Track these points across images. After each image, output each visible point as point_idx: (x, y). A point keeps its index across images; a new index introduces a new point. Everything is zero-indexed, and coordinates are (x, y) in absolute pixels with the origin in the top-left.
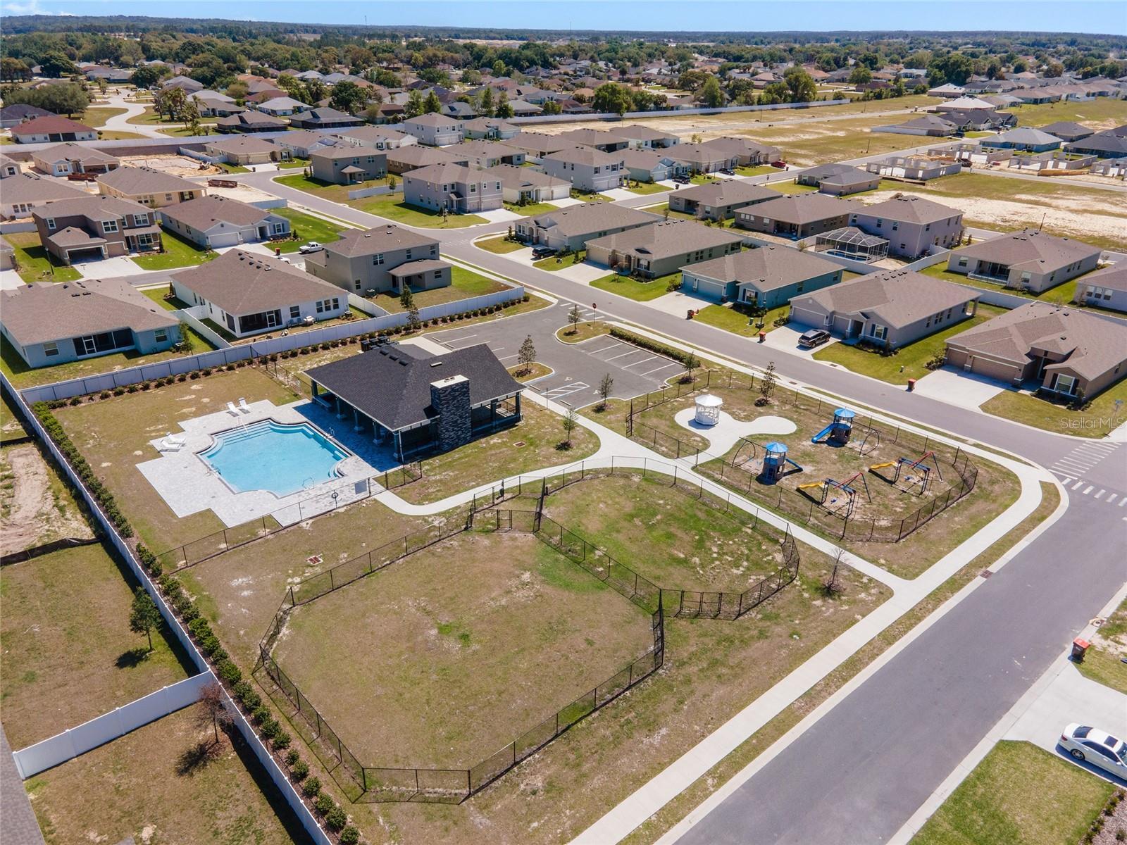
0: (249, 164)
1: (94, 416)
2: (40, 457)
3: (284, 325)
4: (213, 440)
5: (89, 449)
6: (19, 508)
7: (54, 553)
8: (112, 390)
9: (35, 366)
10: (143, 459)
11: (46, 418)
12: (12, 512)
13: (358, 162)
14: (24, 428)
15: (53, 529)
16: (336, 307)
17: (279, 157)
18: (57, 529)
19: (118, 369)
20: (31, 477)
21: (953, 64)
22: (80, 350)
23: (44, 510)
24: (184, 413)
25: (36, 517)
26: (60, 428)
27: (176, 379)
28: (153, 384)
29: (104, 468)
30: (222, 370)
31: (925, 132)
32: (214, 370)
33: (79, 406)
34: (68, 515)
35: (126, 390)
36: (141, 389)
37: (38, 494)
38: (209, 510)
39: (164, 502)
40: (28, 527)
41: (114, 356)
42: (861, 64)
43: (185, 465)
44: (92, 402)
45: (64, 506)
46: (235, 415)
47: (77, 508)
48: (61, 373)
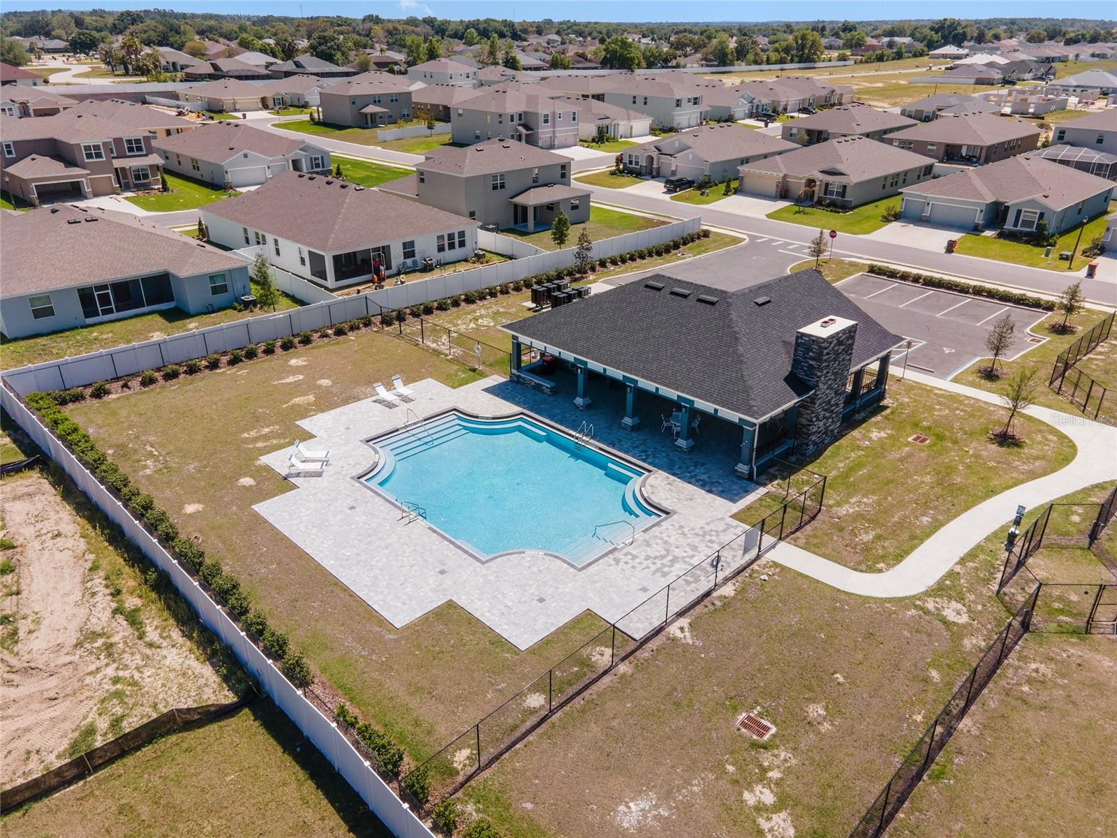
0: (236, 110)
1: (141, 414)
2: (59, 499)
3: (394, 270)
4: (376, 452)
5: (149, 477)
6: (37, 622)
7: (147, 751)
8: (158, 370)
9: (13, 336)
10: (262, 494)
11: (56, 423)
12: (21, 634)
13: (379, 101)
14: (15, 441)
15: (126, 674)
16: (462, 244)
17: (270, 103)
18: (137, 676)
19: (157, 336)
20: (49, 543)
21: (950, 26)
22: (89, 310)
23: (96, 624)
24: (298, 405)
25: (79, 645)
26: (86, 438)
27: (260, 350)
28: (224, 359)
29: (192, 516)
30: (327, 336)
31: (973, 81)
32: (316, 335)
33: (106, 398)
34: (152, 635)
35: (182, 370)
36: (206, 367)
37: (71, 582)
38: (451, 604)
39: (346, 589)
40: (66, 672)
41: (145, 319)
42: (841, 33)
43: (350, 502)
44: (128, 392)
45: (137, 610)
46: (390, 406)
47: (166, 614)
48: (63, 345)
